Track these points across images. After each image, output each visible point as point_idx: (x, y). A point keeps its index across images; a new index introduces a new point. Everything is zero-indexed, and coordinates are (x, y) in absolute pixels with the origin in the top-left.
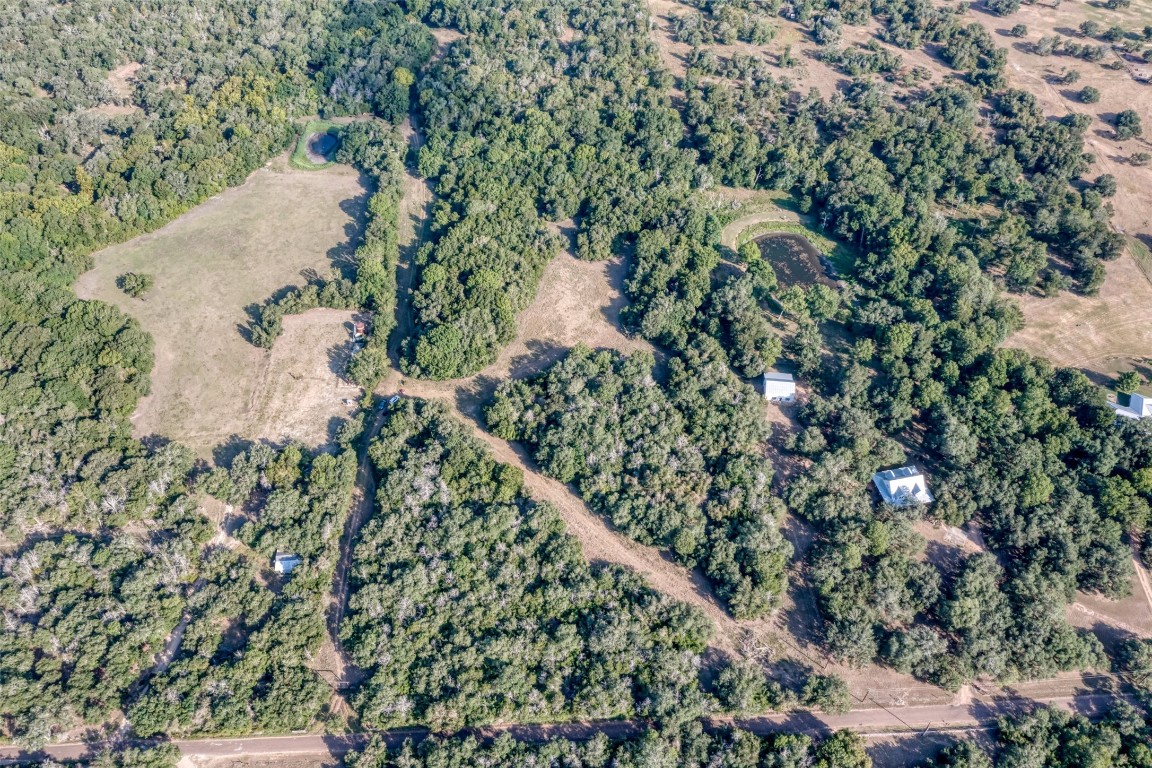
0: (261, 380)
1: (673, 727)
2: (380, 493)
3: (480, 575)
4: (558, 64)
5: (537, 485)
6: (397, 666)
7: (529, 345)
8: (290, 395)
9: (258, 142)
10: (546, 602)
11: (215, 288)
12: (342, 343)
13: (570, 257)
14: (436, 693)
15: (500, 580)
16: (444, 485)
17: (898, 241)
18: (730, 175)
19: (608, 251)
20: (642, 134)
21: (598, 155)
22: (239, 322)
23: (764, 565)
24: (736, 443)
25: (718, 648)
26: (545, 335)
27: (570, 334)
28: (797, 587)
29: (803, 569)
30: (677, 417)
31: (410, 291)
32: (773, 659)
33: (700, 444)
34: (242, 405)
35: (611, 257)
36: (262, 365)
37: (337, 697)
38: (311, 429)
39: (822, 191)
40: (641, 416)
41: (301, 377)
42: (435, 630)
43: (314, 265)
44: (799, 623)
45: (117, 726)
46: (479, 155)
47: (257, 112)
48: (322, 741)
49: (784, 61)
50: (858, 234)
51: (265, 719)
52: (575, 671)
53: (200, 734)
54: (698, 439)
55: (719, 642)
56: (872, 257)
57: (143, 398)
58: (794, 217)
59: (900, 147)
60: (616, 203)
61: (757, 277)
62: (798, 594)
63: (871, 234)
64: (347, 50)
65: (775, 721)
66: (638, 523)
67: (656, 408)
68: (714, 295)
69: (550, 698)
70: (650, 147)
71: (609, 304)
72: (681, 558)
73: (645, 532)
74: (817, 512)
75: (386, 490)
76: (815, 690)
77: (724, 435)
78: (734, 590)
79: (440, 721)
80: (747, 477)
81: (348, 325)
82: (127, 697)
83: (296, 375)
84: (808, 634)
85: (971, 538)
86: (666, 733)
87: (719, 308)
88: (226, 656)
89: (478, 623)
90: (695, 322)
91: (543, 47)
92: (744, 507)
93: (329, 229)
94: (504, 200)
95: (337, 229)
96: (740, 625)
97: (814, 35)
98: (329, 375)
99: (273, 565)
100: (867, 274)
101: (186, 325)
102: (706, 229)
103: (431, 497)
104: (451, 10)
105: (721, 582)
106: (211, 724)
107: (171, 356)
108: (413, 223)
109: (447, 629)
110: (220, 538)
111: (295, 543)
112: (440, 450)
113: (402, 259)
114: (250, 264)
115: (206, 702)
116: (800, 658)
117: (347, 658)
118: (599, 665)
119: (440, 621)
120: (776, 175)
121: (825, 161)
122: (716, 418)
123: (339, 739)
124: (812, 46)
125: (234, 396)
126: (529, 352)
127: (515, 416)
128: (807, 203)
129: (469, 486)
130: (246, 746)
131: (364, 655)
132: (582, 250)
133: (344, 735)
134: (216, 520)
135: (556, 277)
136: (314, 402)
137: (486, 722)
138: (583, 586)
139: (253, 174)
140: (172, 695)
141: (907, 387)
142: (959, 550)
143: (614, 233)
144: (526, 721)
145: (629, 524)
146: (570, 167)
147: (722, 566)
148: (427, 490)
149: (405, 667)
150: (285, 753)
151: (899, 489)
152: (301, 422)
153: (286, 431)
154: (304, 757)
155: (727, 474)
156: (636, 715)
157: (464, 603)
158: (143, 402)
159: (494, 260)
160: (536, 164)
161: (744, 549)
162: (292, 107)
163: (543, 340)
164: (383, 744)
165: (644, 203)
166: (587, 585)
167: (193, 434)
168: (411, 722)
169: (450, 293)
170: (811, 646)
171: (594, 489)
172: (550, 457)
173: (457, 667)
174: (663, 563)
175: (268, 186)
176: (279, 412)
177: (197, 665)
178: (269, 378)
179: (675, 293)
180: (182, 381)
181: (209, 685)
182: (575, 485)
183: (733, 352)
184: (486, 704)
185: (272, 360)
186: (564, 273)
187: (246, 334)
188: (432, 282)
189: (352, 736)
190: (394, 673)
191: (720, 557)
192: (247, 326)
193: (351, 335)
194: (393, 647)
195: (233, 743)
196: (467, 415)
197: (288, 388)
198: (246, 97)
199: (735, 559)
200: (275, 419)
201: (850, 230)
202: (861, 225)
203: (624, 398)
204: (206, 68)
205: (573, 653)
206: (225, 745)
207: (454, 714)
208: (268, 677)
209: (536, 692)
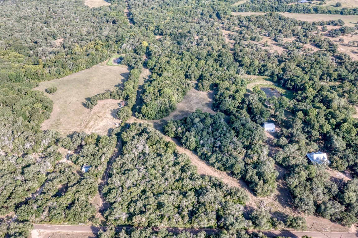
0: (88, 117)
1: (233, 230)
2: (124, 148)
3: (158, 175)
4: (193, 43)
5: (181, 150)
6: (123, 203)
7: (180, 112)
8: (97, 122)
9: (97, 57)
10: (183, 185)
11: (77, 93)
12: (116, 108)
13: (196, 90)
14: (138, 212)
15: (165, 177)
16: (147, 147)
17: (308, 87)
18: (249, 70)
19: (208, 88)
20: (220, 58)
21: (206, 63)
22: (83, 102)
23: (268, 177)
24: (255, 140)
25: (250, 206)
28: (280, 188)
29: (282, 182)
30: (233, 132)
31: (141, 95)
32: (273, 211)
33: (241, 140)
34: (79, 124)
35: (209, 90)
36: (88, 113)
37: (98, 213)
38: (102, 131)
39: (281, 75)
40: (219, 131)
41: (101, 117)
42: (139, 192)
43: (110, 89)
44: (282, 199)
45: (11, 217)
46: (167, 62)
47: (98, 50)
48: (90, 228)
49: (266, 45)
50: (294, 86)
51: (69, 217)
52: (193, 209)
53: (43, 222)
54: (240, 139)
55: (251, 204)
56: (300, 92)
57: (46, 120)
58: (271, 83)
59: (306, 65)
60: (211, 75)
61: (260, 95)
62: (280, 190)
63: (298, 86)
64: (128, 38)
65: (275, 233)
66: (219, 162)
67: (225, 128)
68: (245, 99)
69: (183, 217)
70: (223, 62)
71: (208, 102)
72: (235, 174)
73: (221, 165)
74: (286, 163)
75: (126, 147)
76: (291, 221)
77: (250, 138)
78: (256, 185)
79: (138, 222)
80: (259, 150)
81: (119, 104)
82: (17, 207)
83: (100, 116)
84: (286, 204)
85: (347, 176)
86: (230, 232)
87: (247, 103)
88: (58, 194)
89: (156, 190)
90: (238, 107)
91: (189, 39)
92: (259, 160)
93: (117, 80)
94: (175, 73)
95: (119, 80)
96: (259, 199)
97: (275, 40)
98: (110, 117)
99: (81, 169)
100: (298, 97)
101: (65, 102)
102: (242, 83)
103: (142, 151)
104: (161, 30)
105: (251, 182)
106: (48, 219)
107: (58, 110)
108: (144, 80)
109: (144, 192)
110: (64, 160)
111: (90, 161)
112: (147, 136)
113: (139, 88)
114: (89, 88)
115: (47, 210)
116: (284, 211)
117: (104, 200)
118: (203, 206)
119: (142, 188)
120: (265, 71)
121: (281, 67)
122: (247, 132)
123: (97, 228)
124: (274, 42)
125: (77, 121)
126: (180, 114)
127: (175, 129)
128: (276, 79)
129: (156, 149)
130: (60, 228)
131: (111, 198)
132: (200, 87)
133: (99, 227)
134: (64, 155)
135: (191, 95)
136: (104, 124)
137: (156, 224)
138: (197, 180)
139: (94, 66)
140: (35, 206)
141: (317, 126)
142: (343, 180)
143: (210, 83)
144: (172, 226)
145: (215, 162)
146: (196, 66)
147: (251, 176)
148: (141, 148)
149: (127, 203)
150: (75, 231)
151: (317, 157)
152: (99, 129)
153: (94, 131)
154: (82, 233)
155: (252, 150)
156: (218, 226)
157: (151, 183)
158: (46, 121)
159: (170, 87)
160: (186, 65)
161: (259, 172)
162: (109, 50)
163: (185, 111)
164: (114, 229)
165: (221, 76)
166: (199, 180)
167: (61, 131)
168: (126, 223)
169: (155, 95)
170: (287, 208)
171: (202, 151)
172: (187, 141)
173: (147, 204)
174: (228, 177)
175: (99, 69)
176: (92, 126)
177: (46, 196)
178: (90, 117)
179: (232, 98)
180: (61, 116)
181: (50, 204)
182: (195, 151)
183: (252, 115)
184: (157, 218)
185: (92, 112)
187: (85, 105)
188: (149, 92)
189: (102, 227)
190: (122, 205)
191: (250, 174)
192: (85, 103)
193: (120, 106)
194: (122, 195)
195: (55, 226)
196: (157, 129)
197: (96, 120)
198: (95, 47)
199: (256, 175)
200: (90, 128)
201: (291, 85)
202: (295, 83)
203: (214, 125)
204: (85, 39)
205: (192, 203)
206: (52, 227)
207: (144, 219)
208: (73, 203)
209: (177, 215)
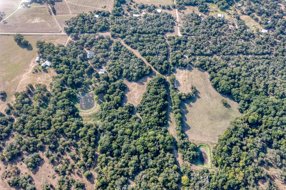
7: (143, 84)
26: (141, 86)
27: (136, 86)
38: (179, 72)
58: (80, 114)
71: (128, 92)
98: (179, 81)
110: (187, 56)
113: (172, 109)
125: (194, 79)
126: (144, 83)
135: (138, 100)
136: (180, 76)
163: (141, 85)
167: (198, 72)
176: (185, 75)
185: (190, 85)
186: (136, 102)
192: (199, 94)
196: (154, 72)
197: (186, 79)
200: (186, 74)
